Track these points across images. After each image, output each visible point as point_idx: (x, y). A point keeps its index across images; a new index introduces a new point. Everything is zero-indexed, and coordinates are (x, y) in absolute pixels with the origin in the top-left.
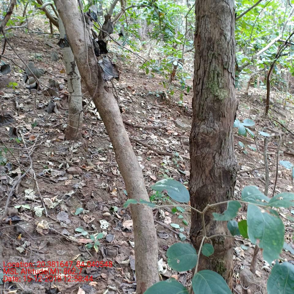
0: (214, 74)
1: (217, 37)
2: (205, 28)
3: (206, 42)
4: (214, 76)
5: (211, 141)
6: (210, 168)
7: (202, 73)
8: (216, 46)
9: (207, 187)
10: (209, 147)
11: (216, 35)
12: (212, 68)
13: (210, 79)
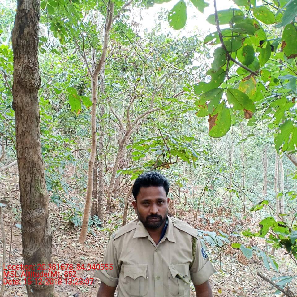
0: (38, 181)
1: (37, 160)
2: (29, 154)
3: (31, 163)
4: (38, 182)
5: (41, 221)
6: (42, 237)
7: (29, 181)
8: (37, 165)
9: (41, 250)
10: (40, 225)
11: (36, 159)
12: (37, 178)
13: (36, 184)
